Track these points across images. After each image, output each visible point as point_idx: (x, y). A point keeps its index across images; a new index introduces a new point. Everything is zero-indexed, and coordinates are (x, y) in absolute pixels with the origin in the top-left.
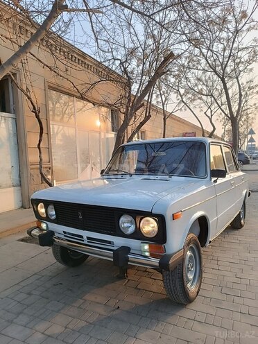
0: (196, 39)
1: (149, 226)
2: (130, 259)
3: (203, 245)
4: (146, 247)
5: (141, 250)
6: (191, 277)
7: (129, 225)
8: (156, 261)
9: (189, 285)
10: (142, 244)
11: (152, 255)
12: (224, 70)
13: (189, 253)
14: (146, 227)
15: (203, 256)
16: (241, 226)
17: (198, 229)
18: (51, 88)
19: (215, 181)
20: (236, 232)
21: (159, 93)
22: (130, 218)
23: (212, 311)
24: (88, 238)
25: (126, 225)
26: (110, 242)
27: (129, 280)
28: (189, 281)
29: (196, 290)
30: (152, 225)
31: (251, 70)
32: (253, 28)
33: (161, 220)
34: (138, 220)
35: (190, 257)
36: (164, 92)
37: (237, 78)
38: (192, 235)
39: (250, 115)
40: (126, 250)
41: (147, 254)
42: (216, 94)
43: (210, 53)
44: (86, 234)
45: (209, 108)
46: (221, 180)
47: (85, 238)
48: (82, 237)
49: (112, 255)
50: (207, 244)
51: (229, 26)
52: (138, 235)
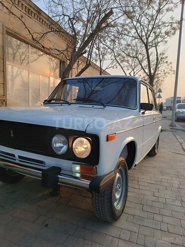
0: (129, 12)
1: (82, 147)
2: (60, 180)
3: (130, 168)
4: (78, 168)
5: (72, 171)
6: (118, 196)
7: (61, 145)
8: (86, 183)
9: (115, 204)
10: (73, 165)
11: (83, 176)
12: (147, 39)
13: (118, 175)
14: (79, 147)
15: (129, 178)
16: (155, 154)
17: (126, 154)
18: (8, 33)
19: (143, 113)
20: (152, 159)
21: (98, 53)
22: (63, 139)
23: (135, 229)
24: (20, 157)
25: (58, 145)
26: (42, 162)
27: (60, 197)
28: (116, 200)
29: (122, 209)
30: (85, 146)
31: (166, 42)
32: (170, 10)
33: (95, 140)
34: (71, 140)
35: (119, 178)
36: (101, 52)
37: (156, 47)
38: (122, 159)
39: (160, 78)
40: (57, 170)
41: (78, 175)
42: (140, 57)
43: (138, 24)
44: (18, 153)
45: (133, 70)
46: (147, 113)
47: (17, 157)
48: (13, 155)
49: (41, 175)
50: (133, 167)
51: (154, 5)
52: (70, 155)
